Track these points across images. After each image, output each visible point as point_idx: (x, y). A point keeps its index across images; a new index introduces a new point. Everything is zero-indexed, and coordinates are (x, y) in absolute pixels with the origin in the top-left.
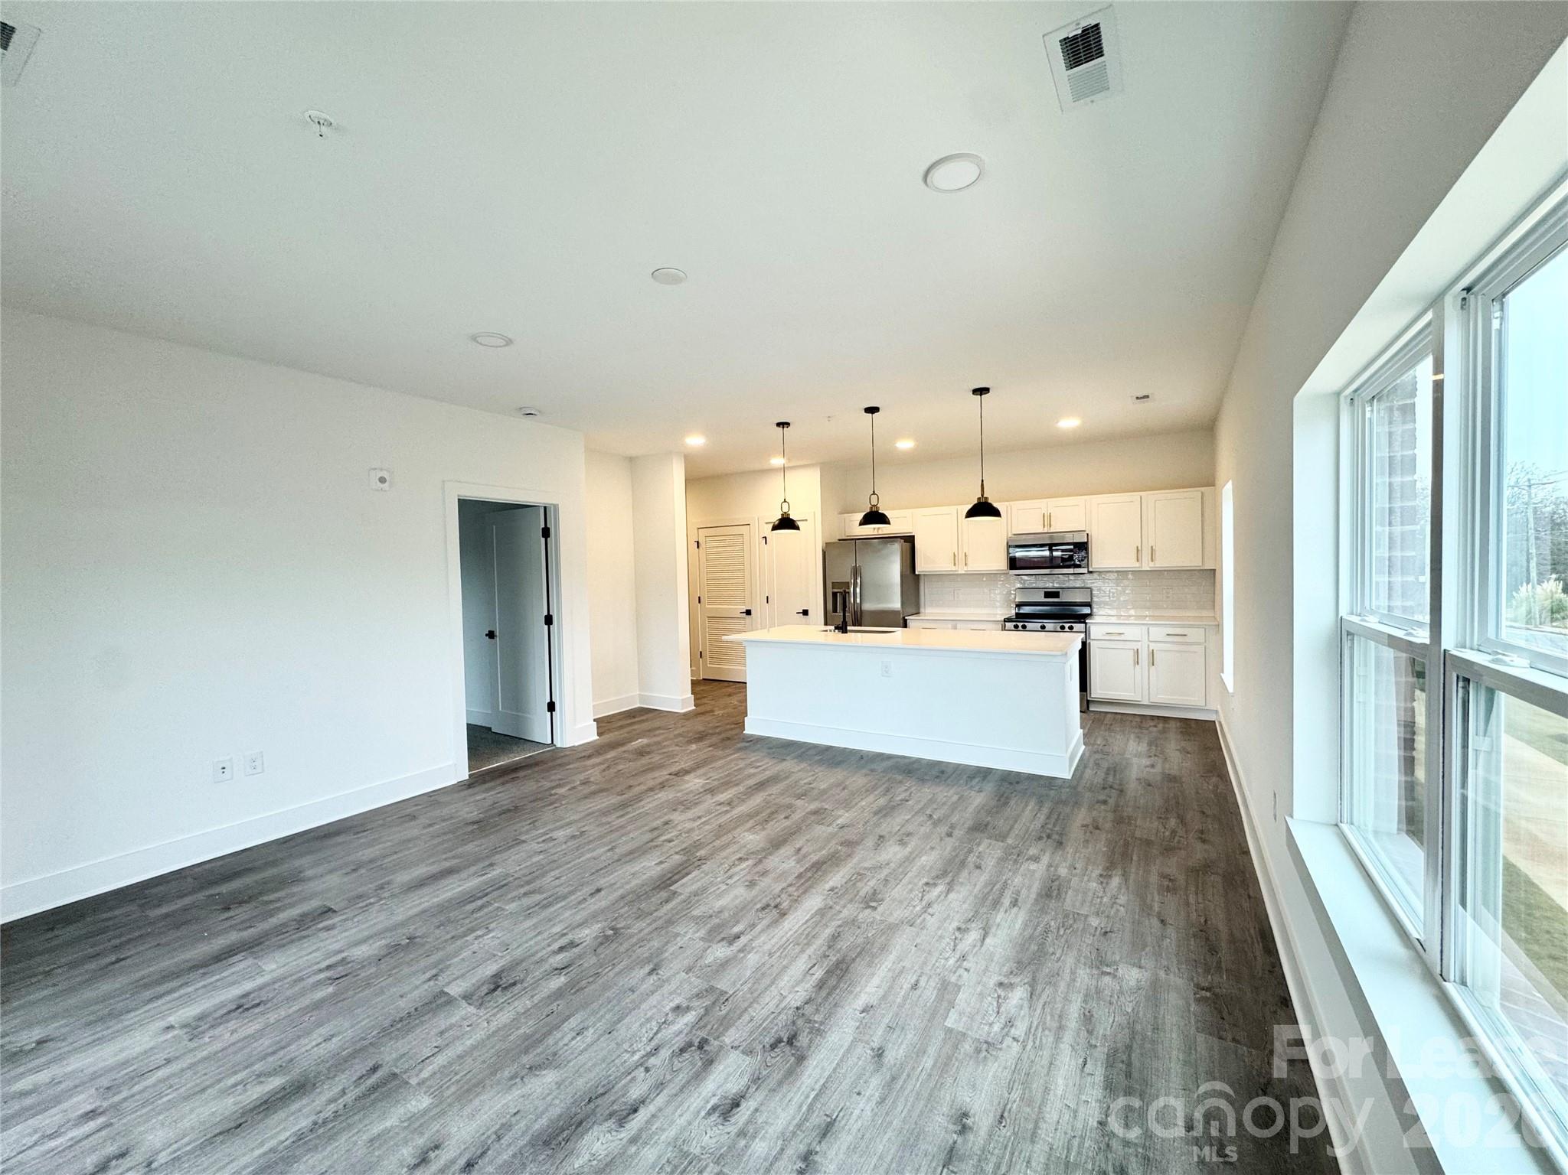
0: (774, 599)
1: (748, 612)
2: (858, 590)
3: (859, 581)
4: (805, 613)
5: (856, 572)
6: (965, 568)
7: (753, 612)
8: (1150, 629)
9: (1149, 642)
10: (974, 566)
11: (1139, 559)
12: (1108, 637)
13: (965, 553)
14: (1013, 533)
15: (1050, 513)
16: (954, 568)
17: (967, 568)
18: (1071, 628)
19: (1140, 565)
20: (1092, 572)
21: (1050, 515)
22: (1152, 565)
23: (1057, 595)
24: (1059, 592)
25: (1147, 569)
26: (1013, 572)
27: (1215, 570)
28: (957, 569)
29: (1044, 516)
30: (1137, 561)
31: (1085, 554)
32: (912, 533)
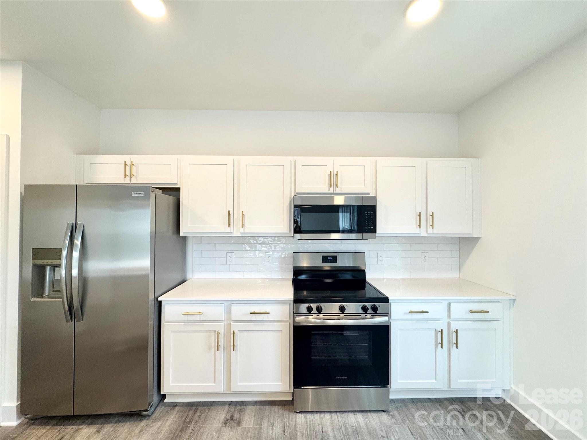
6: (241, 230)
8: (449, 305)
9: (449, 320)
10: (251, 228)
11: (420, 225)
12: (410, 316)
13: (242, 212)
14: (296, 192)
15: (337, 172)
16: (228, 230)
17: (244, 230)
18: (375, 310)
19: (420, 231)
20: (375, 237)
21: (337, 175)
22: (430, 231)
23: (334, 259)
24: (336, 257)
25: (426, 235)
26: (298, 236)
27: (479, 238)
28: (232, 231)
29: (330, 175)
30: (418, 227)
31: (370, 218)
32: (176, 184)
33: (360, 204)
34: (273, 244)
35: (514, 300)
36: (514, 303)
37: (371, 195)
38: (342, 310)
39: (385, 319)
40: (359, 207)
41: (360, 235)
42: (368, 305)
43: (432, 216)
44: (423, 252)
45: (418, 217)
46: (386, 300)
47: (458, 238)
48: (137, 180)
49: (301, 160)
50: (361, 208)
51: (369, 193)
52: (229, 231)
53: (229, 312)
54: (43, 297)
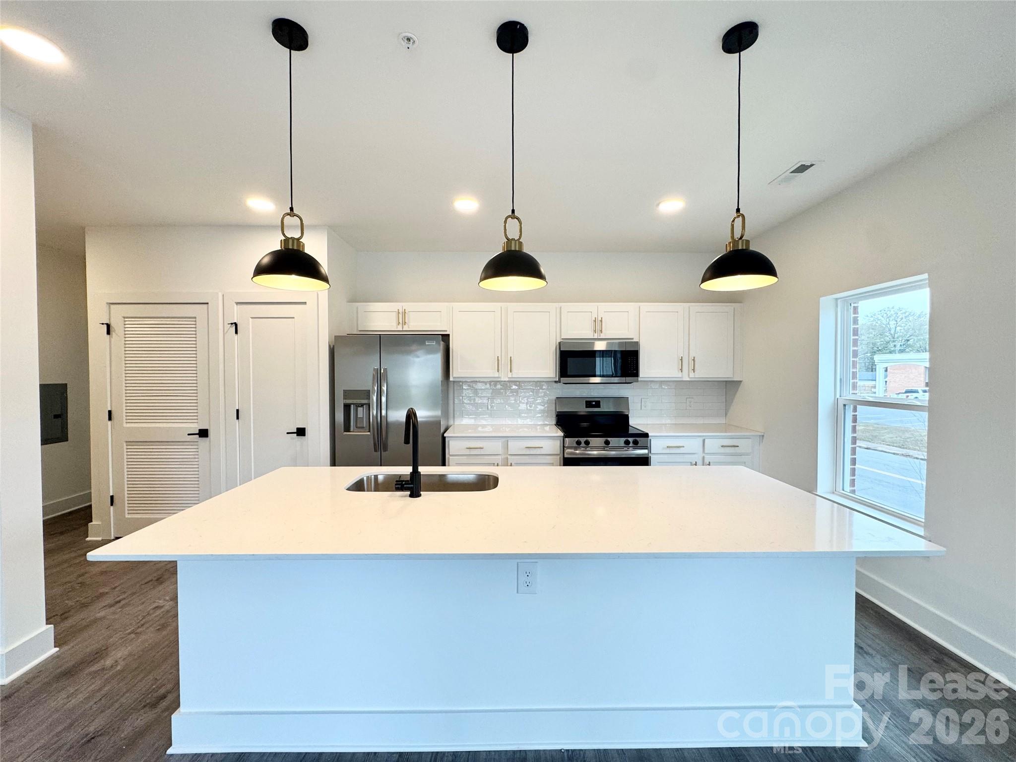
0: (250, 413)
1: (203, 433)
2: (384, 399)
3: (384, 388)
4: (301, 432)
5: (380, 377)
6: (510, 375)
7: (211, 433)
8: (704, 441)
9: (704, 455)
10: (520, 373)
11: (681, 370)
12: (668, 451)
13: (511, 357)
14: (562, 338)
15: (602, 318)
16: (496, 375)
17: (512, 375)
18: (636, 443)
19: (682, 375)
20: (638, 381)
21: (601, 321)
22: (692, 375)
23: (598, 404)
24: (599, 402)
25: (688, 379)
26: (564, 380)
27: (741, 381)
28: (500, 376)
29: (595, 321)
30: (680, 371)
31: (634, 363)
32: (446, 331)
33: (624, 349)
34: (535, 390)
35: (763, 436)
36: (763, 439)
37: (634, 340)
38: (607, 443)
39: (645, 451)
40: (622, 352)
41: (623, 379)
42: (631, 440)
43: (694, 360)
44: (688, 397)
45: (680, 361)
46: (646, 435)
47: (725, 383)
48: (409, 327)
49: (566, 306)
50: (624, 353)
51: (632, 339)
52: (498, 376)
53: (506, 447)
54: (350, 432)
